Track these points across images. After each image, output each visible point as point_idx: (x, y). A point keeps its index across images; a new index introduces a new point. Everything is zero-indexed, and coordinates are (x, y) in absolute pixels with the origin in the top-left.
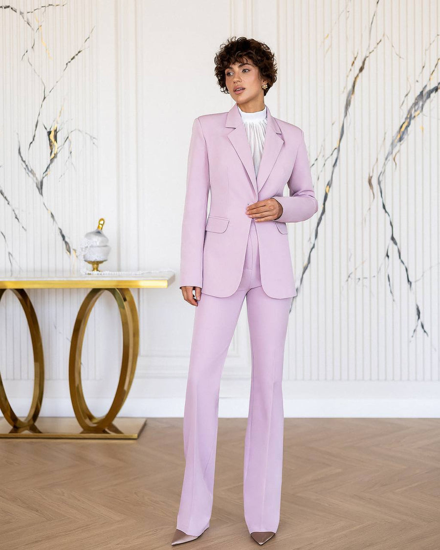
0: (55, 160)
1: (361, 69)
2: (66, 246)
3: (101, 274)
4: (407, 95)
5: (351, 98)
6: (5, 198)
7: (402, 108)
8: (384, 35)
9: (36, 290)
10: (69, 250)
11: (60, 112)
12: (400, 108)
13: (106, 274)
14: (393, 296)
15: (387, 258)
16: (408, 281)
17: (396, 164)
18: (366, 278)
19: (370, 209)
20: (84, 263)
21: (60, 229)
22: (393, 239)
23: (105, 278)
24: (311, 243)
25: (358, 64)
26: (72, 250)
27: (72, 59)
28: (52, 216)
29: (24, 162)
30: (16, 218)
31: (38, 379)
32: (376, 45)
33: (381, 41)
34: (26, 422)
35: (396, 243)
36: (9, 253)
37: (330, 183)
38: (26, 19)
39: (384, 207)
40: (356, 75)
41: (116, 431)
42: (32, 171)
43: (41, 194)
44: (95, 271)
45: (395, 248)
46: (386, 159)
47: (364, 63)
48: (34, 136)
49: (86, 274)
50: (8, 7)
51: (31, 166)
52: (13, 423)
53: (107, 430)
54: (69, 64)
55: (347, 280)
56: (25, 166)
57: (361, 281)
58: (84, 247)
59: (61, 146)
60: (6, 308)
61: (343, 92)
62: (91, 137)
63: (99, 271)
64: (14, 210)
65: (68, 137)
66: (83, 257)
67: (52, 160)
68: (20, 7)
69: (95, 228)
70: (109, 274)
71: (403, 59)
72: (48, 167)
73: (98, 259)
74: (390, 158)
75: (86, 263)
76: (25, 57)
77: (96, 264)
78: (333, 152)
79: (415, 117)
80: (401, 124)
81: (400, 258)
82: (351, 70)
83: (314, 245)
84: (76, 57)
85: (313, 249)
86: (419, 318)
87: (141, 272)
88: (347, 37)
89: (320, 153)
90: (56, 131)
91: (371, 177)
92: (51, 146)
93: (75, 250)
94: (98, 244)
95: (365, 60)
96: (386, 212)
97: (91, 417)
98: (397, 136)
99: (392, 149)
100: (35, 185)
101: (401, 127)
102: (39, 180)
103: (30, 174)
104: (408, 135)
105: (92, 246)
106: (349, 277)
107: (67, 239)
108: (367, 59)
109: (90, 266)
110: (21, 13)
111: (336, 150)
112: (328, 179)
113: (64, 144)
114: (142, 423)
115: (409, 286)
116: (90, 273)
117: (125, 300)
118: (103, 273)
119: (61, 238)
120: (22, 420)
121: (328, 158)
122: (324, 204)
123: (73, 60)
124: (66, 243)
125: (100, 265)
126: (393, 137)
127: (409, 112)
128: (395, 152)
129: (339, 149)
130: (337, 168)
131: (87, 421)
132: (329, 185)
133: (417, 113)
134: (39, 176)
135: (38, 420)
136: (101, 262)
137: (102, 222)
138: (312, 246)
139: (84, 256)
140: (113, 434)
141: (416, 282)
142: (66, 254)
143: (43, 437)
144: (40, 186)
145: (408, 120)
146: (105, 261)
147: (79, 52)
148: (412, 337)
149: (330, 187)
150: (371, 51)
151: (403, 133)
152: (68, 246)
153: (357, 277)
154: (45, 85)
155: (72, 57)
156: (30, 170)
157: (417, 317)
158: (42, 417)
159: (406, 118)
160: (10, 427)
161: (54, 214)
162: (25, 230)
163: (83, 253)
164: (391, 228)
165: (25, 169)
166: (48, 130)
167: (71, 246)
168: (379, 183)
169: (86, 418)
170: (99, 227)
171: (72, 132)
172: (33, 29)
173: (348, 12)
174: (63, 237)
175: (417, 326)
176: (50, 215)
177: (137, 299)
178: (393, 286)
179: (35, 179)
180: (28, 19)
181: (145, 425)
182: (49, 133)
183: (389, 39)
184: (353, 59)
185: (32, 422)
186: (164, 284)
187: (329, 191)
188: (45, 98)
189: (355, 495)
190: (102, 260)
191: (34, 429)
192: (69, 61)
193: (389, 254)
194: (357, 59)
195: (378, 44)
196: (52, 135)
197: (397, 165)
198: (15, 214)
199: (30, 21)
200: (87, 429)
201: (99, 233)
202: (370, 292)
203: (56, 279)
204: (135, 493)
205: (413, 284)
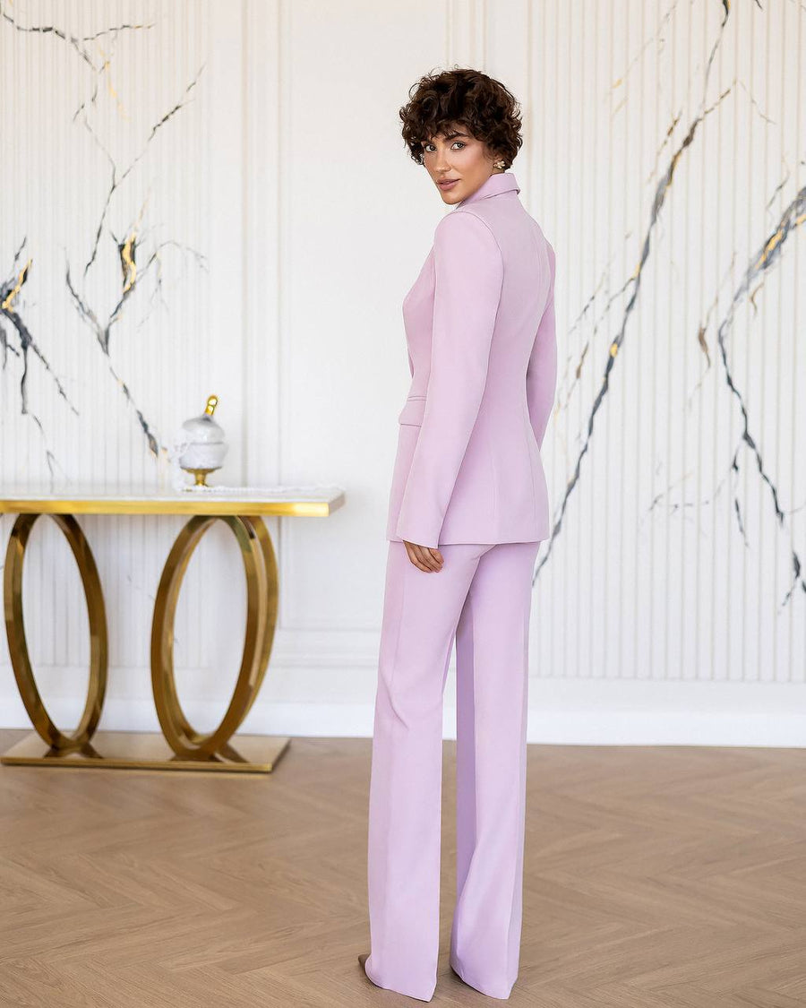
0: (132, 293)
1: (687, 142)
2: (150, 441)
3: (210, 491)
4: (781, 187)
5: (665, 191)
6: (42, 358)
7: (771, 208)
8: (735, 83)
9: (95, 517)
10: (155, 449)
11: (142, 212)
12: (767, 208)
13: (219, 491)
14: (745, 536)
15: (734, 471)
16: (778, 511)
17: (756, 308)
18: (690, 505)
19: (700, 385)
20: (178, 472)
21: (139, 413)
22: (747, 437)
23: (218, 497)
24: (580, 442)
25: (681, 132)
26: (159, 449)
27: (164, 120)
28: (126, 390)
29: (76, 296)
30: (61, 392)
31: (97, 666)
32: (718, 99)
33: (728, 92)
34: (74, 739)
35: (752, 445)
36: (48, 453)
37: (619, 339)
38: (81, 50)
39: (730, 382)
40: (675, 152)
41: (235, 757)
42: (89, 313)
43: (106, 351)
44: (200, 485)
45: (752, 453)
46: (736, 298)
47: (692, 130)
48: (95, 253)
49: (183, 491)
50: (50, 29)
51: (89, 304)
52: (50, 740)
53: (218, 756)
54: (158, 128)
55: (652, 508)
56: (77, 303)
57: (680, 509)
58: (180, 444)
59: (142, 270)
60: (41, 546)
61: (650, 181)
62: (197, 255)
63: (207, 486)
64: (57, 380)
65: (154, 256)
66: (178, 461)
67: (126, 294)
68: (72, 30)
69: (200, 413)
70: (224, 491)
71: (775, 124)
72: (119, 307)
73: (206, 466)
74: (745, 296)
75: (185, 472)
76: (81, 117)
77: (202, 474)
78: (627, 284)
79: (796, 225)
80: (768, 237)
81: (761, 469)
82: (665, 143)
83: (586, 446)
84: (171, 117)
85: (585, 455)
86: (798, 574)
87: (281, 489)
88: (659, 85)
89: (600, 286)
90: (133, 245)
91: (705, 330)
92: (124, 269)
93: (165, 449)
94: (205, 439)
95: (695, 125)
96: (734, 390)
97: (190, 733)
98: (759, 258)
99: (749, 281)
100: (95, 337)
101: (768, 243)
102: (103, 327)
103: (86, 317)
104: (781, 257)
105: (194, 443)
106: (655, 502)
107: (151, 430)
108: (700, 124)
109: (192, 477)
110: (73, 40)
111: (633, 283)
112: (615, 332)
113: (147, 267)
114: (281, 744)
115: (778, 520)
116: (189, 488)
117: (252, 536)
118: (212, 489)
119: (141, 428)
120: (68, 735)
121: (617, 295)
122: (607, 376)
123: (166, 122)
124: (150, 437)
125: (209, 477)
126: (750, 260)
127: (786, 216)
128: (753, 286)
129: (638, 280)
130: (633, 314)
131: (183, 740)
132: (618, 342)
133: (800, 219)
134: (103, 321)
135: (96, 736)
136: (211, 471)
137: (213, 402)
138: (582, 448)
139: (180, 460)
140: (228, 763)
141: (793, 512)
142: (150, 455)
143: (105, 765)
144: (104, 340)
145: (783, 231)
146: (218, 468)
147: (177, 108)
148: (784, 604)
149: (619, 346)
150: (708, 108)
151: (772, 253)
152: (152, 443)
153: (674, 503)
154: (115, 163)
155: (164, 117)
156: (86, 310)
157: (794, 573)
158: (103, 732)
159: (779, 228)
160: (46, 748)
161: (128, 387)
162: (77, 414)
163: (179, 455)
164: (743, 419)
165: (78, 308)
166: (120, 242)
167: (158, 441)
168: (721, 340)
169: (180, 735)
170: (207, 410)
171: (162, 246)
172: (94, 68)
173: (663, 40)
174: (145, 426)
175: (793, 588)
176: (122, 389)
177: (277, 534)
178: (745, 518)
179: (95, 326)
180: (85, 51)
181: (287, 749)
182: (122, 247)
183: (745, 89)
184: (670, 124)
185: (85, 739)
186: (323, 510)
187: (617, 352)
188: (114, 187)
189: (649, 878)
190: (212, 467)
191: (88, 751)
192: (159, 123)
193: (738, 464)
194: (679, 124)
195: (722, 97)
196: (127, 252)
197: (759, 310)
198: (59, 385)
199: (89, 54)
200: (182, 754)
201: (207, 420)
202: (699, 530)
203: (128, 498)
204: (260, 866)
205: (787, 518)
